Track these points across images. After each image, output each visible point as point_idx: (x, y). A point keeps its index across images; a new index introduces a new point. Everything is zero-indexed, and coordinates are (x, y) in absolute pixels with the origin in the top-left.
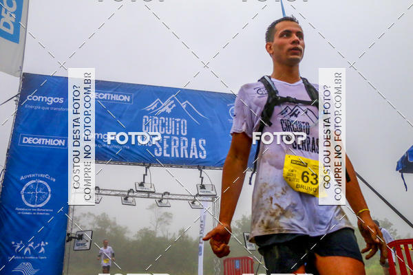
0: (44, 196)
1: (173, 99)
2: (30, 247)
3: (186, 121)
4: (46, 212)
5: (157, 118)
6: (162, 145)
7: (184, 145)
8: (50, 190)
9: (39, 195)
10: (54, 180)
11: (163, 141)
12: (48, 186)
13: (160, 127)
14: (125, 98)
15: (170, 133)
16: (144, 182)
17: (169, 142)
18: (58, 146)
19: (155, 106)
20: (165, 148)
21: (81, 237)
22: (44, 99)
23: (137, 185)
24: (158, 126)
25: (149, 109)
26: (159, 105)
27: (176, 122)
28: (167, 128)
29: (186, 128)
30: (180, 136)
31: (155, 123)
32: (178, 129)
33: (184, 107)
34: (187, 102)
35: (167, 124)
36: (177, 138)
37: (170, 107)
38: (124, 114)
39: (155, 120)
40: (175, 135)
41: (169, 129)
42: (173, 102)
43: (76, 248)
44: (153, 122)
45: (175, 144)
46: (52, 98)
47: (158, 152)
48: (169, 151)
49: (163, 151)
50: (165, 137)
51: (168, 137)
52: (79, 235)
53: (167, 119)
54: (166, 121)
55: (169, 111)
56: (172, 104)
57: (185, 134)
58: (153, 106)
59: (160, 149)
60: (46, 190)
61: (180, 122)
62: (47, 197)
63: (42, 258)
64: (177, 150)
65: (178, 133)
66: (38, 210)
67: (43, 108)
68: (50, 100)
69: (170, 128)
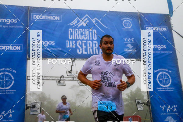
0: (9, 82)
1: (87, 17)
2: (3, 115)
3: (96, 31)
4: (12, 92)
5: (77, 30)
6: (81, 46)
7: (95, 46)
8: (13, 78)
9: (6, 81)
10: (15, 72)
11: (82, 44)
12: (12, 76)
13: (80, 36)
14: (56, 18)
15: (86, 39)
16: (72, 70)
17: (86, 44)
18: (16, 50)
19: (76, 22)
20: (84, 48)
21: (34, 106)
22: (4, 21)
23: (68, 73)
24: (79, 35)
25: (72, 25)
26: (78, 21)
27: (89, 32)
28: (84, 36)
29: (96, 35)
30: (92, 40)
31: (77, 33)
32: (91, 36)
33: (94, 22)
34: (96, 18)
35: (84, 33)
36: (90, 42)
37: (85, 22)
38: (57, 28)
39: (76, 31)
40: (90, 40)
41: (85, 37)
42: (86, 19)
43: (32, 113)
44: (75, 32)
45: (90, 46)
46: (9, 20)
47: (80, 51)
48: (86, 50)
49: (82, 51)
50: (83, 41)
51: (85, 41)
52: (33, 105)
53: (84, 30)
54: (83, 31)
55: (85, 25)
56: (86, 21)
57: (96, 39)
58: (74, 22)
59: (81, 49)
60: (11, 78)
61: (92, 32)
62: (12, 82)
63: (10, 121)
64: (91, 50)
65: (91, 39)
66: (6, 91)
67: (4, 27)
68: (8, 21)
69: (86, 35)
